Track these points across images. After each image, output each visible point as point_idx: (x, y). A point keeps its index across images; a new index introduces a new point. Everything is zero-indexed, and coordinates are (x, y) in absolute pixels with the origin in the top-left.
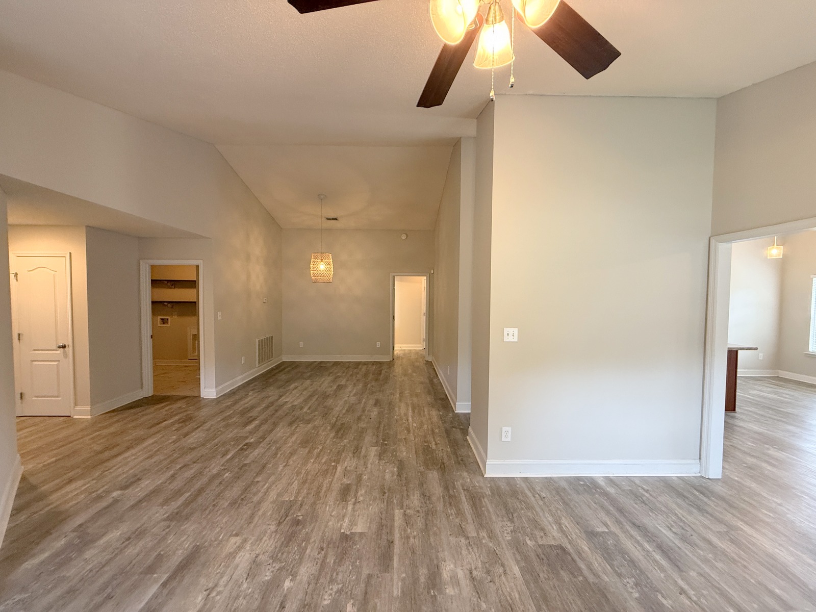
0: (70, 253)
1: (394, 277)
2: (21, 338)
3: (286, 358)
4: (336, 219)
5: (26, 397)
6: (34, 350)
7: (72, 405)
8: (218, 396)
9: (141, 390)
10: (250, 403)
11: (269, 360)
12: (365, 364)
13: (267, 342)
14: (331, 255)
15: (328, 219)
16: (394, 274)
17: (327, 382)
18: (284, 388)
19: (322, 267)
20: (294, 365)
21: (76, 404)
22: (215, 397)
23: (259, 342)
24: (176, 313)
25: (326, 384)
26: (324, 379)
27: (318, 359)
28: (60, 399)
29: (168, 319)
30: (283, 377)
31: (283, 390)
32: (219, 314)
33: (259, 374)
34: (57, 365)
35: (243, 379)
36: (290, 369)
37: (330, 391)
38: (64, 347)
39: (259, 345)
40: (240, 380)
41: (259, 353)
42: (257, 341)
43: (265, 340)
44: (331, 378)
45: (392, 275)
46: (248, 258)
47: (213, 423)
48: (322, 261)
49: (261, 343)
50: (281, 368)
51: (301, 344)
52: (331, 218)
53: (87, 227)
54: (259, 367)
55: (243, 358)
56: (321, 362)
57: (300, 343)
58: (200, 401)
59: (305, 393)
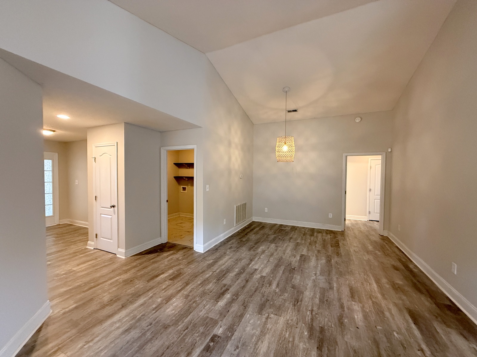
0: (117, 142)
1: (346, 157)
2: (97, 199)
3: (256, 219)
4: (296, 111)
5: (98, 236)
6: (102, 207)
7: (117, 247)
8: (205, 252)
9: (160, 238)
10: (226, 264)
11: (244, 220)
12: (320, 231)
13: (242, 208)
14: (293, 138)
15: (289, 111)
16: (346, 154)
17: (289, 249)
18: (254, 251)
19: (285, 148)
20: (262, 226)
21: (118, 247)
22: (203, 252)
23: (237, 208)
24: (190, 184)
25: (288, 251)
26: (286, 245)
27: (279, 222)
28: (112, 241)
29: (186, 188)
30: (253, 237)
31: (253, 252)
32: (207, 186)
33: (236, 231)
34: (111, 218)
35: (225, 236)
36: (258, 229)
37: (295, 261)
38: (114, 206)
39: (237, 210)
40: (222, 237)
41: (236, 216)
42: (235, 206)
43: (241, 206)
44: (291, 245)
45: (344, 155)
46: (230, 144)
47: (193, 286)
48: (285, 144)
49: (238, 208)
50: (251, 228)
51: (266, 210)
52: (292, 110)
53: (124, 122)
54: (236, 226)
55: (225, 220)
56: (281, 225)
57: (266, 208)
58: (193, 254)
59: (271, 259)
